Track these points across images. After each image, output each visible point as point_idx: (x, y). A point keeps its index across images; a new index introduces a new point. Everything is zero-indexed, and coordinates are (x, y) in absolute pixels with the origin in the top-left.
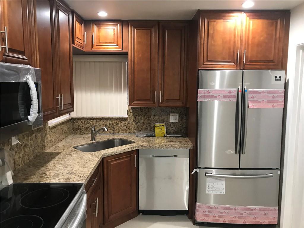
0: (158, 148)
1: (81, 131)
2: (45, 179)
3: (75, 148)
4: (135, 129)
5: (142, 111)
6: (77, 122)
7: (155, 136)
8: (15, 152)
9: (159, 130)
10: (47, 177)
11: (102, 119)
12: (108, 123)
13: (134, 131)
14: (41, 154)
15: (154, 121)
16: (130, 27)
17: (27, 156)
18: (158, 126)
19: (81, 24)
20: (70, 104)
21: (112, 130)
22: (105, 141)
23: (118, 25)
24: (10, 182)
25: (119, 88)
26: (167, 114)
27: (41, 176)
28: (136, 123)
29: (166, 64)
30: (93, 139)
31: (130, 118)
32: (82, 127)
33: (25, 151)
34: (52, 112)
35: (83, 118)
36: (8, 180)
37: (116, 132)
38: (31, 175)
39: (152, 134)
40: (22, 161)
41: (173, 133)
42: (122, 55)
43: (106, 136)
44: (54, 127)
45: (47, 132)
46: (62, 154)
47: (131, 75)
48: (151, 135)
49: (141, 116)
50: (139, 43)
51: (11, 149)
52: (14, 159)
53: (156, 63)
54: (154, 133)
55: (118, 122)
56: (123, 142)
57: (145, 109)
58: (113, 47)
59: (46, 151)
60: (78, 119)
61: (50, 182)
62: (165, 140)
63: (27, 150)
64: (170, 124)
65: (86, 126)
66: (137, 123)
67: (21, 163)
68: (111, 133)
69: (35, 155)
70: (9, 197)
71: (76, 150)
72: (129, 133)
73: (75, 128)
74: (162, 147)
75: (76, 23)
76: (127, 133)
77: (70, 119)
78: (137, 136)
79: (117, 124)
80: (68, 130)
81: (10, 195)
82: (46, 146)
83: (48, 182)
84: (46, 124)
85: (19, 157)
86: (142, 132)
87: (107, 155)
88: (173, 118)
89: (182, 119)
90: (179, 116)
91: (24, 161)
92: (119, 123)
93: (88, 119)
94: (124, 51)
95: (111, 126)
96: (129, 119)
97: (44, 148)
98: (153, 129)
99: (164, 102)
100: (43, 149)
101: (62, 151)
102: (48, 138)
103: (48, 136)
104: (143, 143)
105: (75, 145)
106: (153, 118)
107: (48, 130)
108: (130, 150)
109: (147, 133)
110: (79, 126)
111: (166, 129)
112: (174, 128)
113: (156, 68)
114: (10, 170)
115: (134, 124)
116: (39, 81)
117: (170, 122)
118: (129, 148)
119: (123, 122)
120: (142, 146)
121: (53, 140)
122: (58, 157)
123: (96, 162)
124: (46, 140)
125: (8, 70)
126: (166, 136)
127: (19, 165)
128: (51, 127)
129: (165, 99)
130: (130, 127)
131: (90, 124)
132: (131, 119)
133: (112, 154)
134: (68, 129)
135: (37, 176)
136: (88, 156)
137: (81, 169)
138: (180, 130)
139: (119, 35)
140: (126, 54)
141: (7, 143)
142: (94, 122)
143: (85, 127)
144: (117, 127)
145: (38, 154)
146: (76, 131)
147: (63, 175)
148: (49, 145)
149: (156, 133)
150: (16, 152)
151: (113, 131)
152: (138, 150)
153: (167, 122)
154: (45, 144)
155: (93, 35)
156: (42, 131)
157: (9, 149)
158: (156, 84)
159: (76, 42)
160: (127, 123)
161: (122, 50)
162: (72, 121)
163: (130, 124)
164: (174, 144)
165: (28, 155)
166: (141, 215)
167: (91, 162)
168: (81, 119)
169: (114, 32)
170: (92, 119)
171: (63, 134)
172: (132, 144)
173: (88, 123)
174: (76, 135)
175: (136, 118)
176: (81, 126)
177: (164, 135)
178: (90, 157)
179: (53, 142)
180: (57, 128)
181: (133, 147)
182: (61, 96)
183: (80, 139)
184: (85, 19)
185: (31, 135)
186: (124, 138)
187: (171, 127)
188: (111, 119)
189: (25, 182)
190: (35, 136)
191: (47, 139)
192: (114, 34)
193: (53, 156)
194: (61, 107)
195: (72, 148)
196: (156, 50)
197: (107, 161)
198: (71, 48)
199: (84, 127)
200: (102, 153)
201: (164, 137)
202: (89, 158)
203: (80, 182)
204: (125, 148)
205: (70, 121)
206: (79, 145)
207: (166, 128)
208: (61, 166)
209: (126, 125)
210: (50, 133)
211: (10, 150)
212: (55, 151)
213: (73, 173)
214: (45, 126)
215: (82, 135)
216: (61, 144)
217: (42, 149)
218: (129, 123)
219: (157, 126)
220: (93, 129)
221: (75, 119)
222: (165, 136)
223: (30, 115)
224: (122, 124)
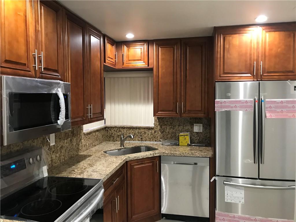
0: (178, 155)
1: (113, 139)
2: (72, 175)
3: (105, 152)
4: (161, 138)
5: (167, 121)
6: (111, 130)
7: (179, 145)
8: (52, 151)
9: (183, 139)
10: (75, 173)
11: (132, 128)
12: (137, 131)
13: (160, 139)
14: (75, 156)
15: (179, 130)
16: (155, 46)
17: (62, 156)
18: (183, 136)
19: (112, 45)
20: (100, 114)
21: (140, 138)
22: (132, 147)
23: (144, 44)
24: (46, 175)
25: (146, 100)
26: (192, 124)
27: (71, 172)
28: (162, 133)
29: (188, 78)
30: (122, 145)
31: (156, 127)
32: (114, 135)
33: (61, 152)
34: (82, 119)
35: (116, 127)
36: (44, 173)
37: (144, 140)
38: (63, 171)
39: (176, 142)
40: (58, 160)
41: (198, 142)
42: (148, 70)
43: (135, 143)
44: (88, 133)
45: (81, 137)
46: (92, 157)
47: (156, 88)
48: (175, 144)
49: (167, 125)
50: (162, 59)
51: (49, 149)
52: (52, 158)
53: (178, 76)
54: (178, 142)
55: (146, 130)
56: (148, 149)
57: (171, 119)
58: (141, 64)
59: (80, 154)
60: (111, 127)
61: (76, 177)
62: (189, 148)
63: (63, 151)
64: (194, 134)
65: (118, 134)
66: (163, 132)
67: (57, 162)
68: (139, 141)
69: (70, 156)
70: (44, 187)
71: (105, 154)
72: (155, 141)
73: (109, 135)
74: (182, 154)
75: (108, 45)
76: (153, 141)
77: (104, 128)
78: (162, 145)
79: (145, 133)
80: (102, 137)
81: (45, 185)
82: (80, 150)
83: (74, 177)
84: (81, 130)
85: (56, 156)
86: (166, 141)
87: (131, 159)
88: (197, 128)
89: (206, 129)
90: (203, 127)
91: (60, 160)
92: (147, 132)
93: (120, 128)
94: (150, 67)
95: (139, 134)
96: (155, 128)
97: (79, 151)
98: (178, 138)
99: (186, 113)
100: (78, 152)
101: (94, 154)
102: (83, 143)
103: (83, 141)
104: (165, 150)
105: (106, 150)
106: (178, 128)
107: (83, 136)
108: (152, 156)
109: (171, 141)
110: (112, 134)
111: (189, 139)
112: (198, 138)
113: (179, 82)
114: (46, 165)
115: (160, 133)
116: (68, 93)
117: (194, 132)
118: (151, 154)
119: (150, 131)
120: (164, 153)
121: (87, 144)
122: (88, 159)
123: (118, 164)
124: (80, 144)
125: (41, 84)
126: (190, 145)
127: (56, 163)
128: (85, 133)
129: (187, 109)
130: (156, 136)
131: (122, 132)
132: (157, 128)
133: (135, 158)
134: (103, 136)
135: (67, 172)
136: (113, 159)
137: (104, 169)
138: (204, 140)
139: (146, 53)
140: (151, 70)
141: (46, 143)
142: (125, 130)
143: (117, 135)
144: (145, 136)
145: (73, 156)
146: (109, 138)
147: (87, 173)
148: (83, 148)
149: (180, 142)
150: (53, 152)
151: (141, 139)
152: (160, 157)
153: (192, 132)
154: (80, 147)
155: (123, 55)
156: (77, 137)
157: (47, 149)
158: (179, 96)
159: (107, 61)
160: (153, 132)
161: (148, 66)
162: (106, 129)
163: (157, 133)
164: (195, 152)
165: (64, 155)
166: (164, 219)
167: (114, 164)
168: (114, 128)
169: (141, 50)
170: (123, 128)
171: (97, 140)
172: (155, 151)
173: (120, 131)
174: (109, 142)
175: (161, 128)
176: (113, 133)
177: (188, 144)
178: (115, 160)
179: (88, 146)
180: (91, 135)
181: (157, 153)
182: (90, 106)
183: (112, 145)
184: (117, 41)
185: (67, 139)
186: (150, 146)
187: (195, 137)
188: (139, 128)
189: (57, 176)
190: (71, 140)
191: (82, 144)
192: (141, 53)
193: (85, 157)
194: (90, 116)
195: (102, 152)
196: (179, 65)
197: (131, 164)
198: (102, 65)
199: (116, 135)
200: (126, 157)
201: (188, 146)
202: (114, 160)
203: (99, 178)
204: (147, 154)
205: (105, 129)
206: (109, 150)
207: (190, 138)
208: (88, 165)
209: (152, 134)
210: (85, 138)
211: (48, 149)
212: (87, 153)
213: (96, 171)
214: (80, 132)
215: (114, 142)
216: (94, 149)
217: (77, 151)
218: (155, 132)
219: (181, 136)
220: (122, 137)
221: (109, 128)
222: (188, 145)
223: (59, 120)
224: (149, 132)
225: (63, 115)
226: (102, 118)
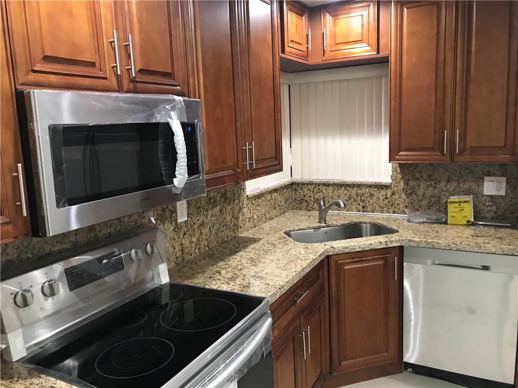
0: (443, 248)
1: (307, 205)
2: (214, 283)
3: (288, 234)
4: (406, 207)
5: (420, 172)
6: (302, 189)
7: (446, 223)
8: (183, 233)
9: (457, 210)
10: (219, 279)
11: (343, 185)
12: (354, 192)
13: (405, 210)
14: (231, 239)
15: (447, 191)
16: (395, 5)
17: (204, 242)
18: (456, 202)
19: (300, 14)
20: (275, 159)
21: (361, 206)
22: (343, 225)
23: (369, 6)
24: (165, 279)
25: (373, 128)
26: (479, 178)
27: (213, 276)
28: (409, 195)
29: (472, 71)
30: (323, 220)
31: (397, 184)
32: (309, 198)
33: (201, 233)
34: (233, 173)
35: (311, 183)
36: (161, 277)
37: (368, 209)
38: (199, 273)
39: (440, 217)
40: (195, 248)
41: (492, 218)
42: (380, 62)
43: (350, 216)
44: (256, 196)
45: (242, 204)
46: (261, 242)
47: (395, 101)
48: (437, 219)
49: (419, 181)
50: (411, 34)
51: (176, 229)
52: (181, 245)
53: (449, 71)
54: (444, 216)
55: (373, 191)
56: (379, 230)
57: (429, 167)
58: (363, 51)
59: (241, 235)
60: (303, 184)
61: (219, 289)
62: (469, 231)
63: (205, 231)
64: (483, 198)
65: (317, 196)
66: (411, 194)
67: (193, 251)
68: (359, 211)
69: (220, 240)
71: (285, 238)
72: (394, 212)
73: (299, 199)
74: (453, 246)
75: (289, 15)
76: (390, 213)
77: (290, 184)
78: (409, 221)
79: (372, 195)
80: (286, 202)
82: (241, 227)
83: (215, 287)
84: (242, 190)
85: (191, 242)
86: (418, 213)
87: (336, 251)
88: (492, 187)
89: (514, 189)
90: (507, 183)
91: (199, 249)
92: (375, 193)
93: (319, 185)
94: (383, 54)
95: (359, 198)
96: (394, 186)
97: (238, 229)
98: (445, 208)
99: (465, 153)
100: (236, 231)
101: (265, 237)
102: (246, 214)
103: (245, 210)
104: (413, 235)
105: (289, 229)
106: (446, 186)
107: (245, 202)
108: (385, 246)
109: (428, 214)
110: (304, 196)
111: (472, 210)
112: (494, 208)
113: (449, 83)
114: (163, 262)
115: (403, 196)
116: (196, 121)
117: (483, 196)
118: (380, 243)
119: (383, 192)
120: (410, 241)
121: (255, 217)
122: (252, 246)
123: (309, 261)
124: (241, 217)
125: (129, 104)
126: (473, 224)
127: (191, 255)
128: (249, 196)
129: (468, 144)
130: (396, 202)
131: (323, 193)
132: (397, 187)
133: (346, 250)
134: (286, 200)
135: (206, 275)
136: (299, 249)
137: (277, 272)
138: (509, 212)
139: (373, 24)
140: (384, 61)
141: (169, 218)
142: (330, 189)
143: (314, 199)
144: (371, 201)
145: (226, 239)
146: (300, 204)
147: (243, 279)
148: (246, 225)
149: (449, 215)
150: (185, 234)
151: (363, 207)
152: (401, 248)
153: (477, 195)
154: (240, 223)
155: (323, 33)
156: (233, 203)
157: (172, 228)
158: (448, 116)
159: (287, 49)
160: (389, 193)
161: (378, 53)
162: (293, 187)
163: (397, 196)
164: (485, 243)
165: (207, 239)
166: (410, 372)
167: (299, 261)
168: (307, 184)
169: (362, 20)
170: (327, 185)
171: (275, 208)
172: (390, 236)
173: (320, 191)
174: (299, 211)
175: (408, 185)
176: (307, 195)
177: (468, 221)
178: (303, 252)
179: (256, 221)
180: (263, 198)
181: (393, 240)
182: (250, 144)
183: (304, 217)
184: (310, 6)
185: (212, 208)
186: (381, 223)
187: (487, 206)
188: (359, 186)
189: (186, 283)
190: (221, 210)
191: (243, 216)
192: (362, 25)
193: (245, 243)
194: (251, 165)
195: (282, 232)
196: (450, 44)
197: (336, 262)
198: (276, 59)
199: (312, 199)
200: (327, 247)
201: (467, 225)
202: (300, 253)
203: (263, 295)
204: (372, 242)
205: (290, 187)
206: (296, 228)
207: (475, 207)
208: (249, 262)
209: (387, 198)
210: (249, 205)
211: (174, 230)
212: (254, 235)
213: (261, 277)
214: (239, 195)
215: (309, 212)
216: (267, 226)
217: (234, 230)
218: (393, 194)
219: (453, 202)
220: (322, 203)
221: (298, 184)
222: (469, 224)
223: (176, 177)
224: (380, 194)
225: (184, 167)
226: (278, 167)
